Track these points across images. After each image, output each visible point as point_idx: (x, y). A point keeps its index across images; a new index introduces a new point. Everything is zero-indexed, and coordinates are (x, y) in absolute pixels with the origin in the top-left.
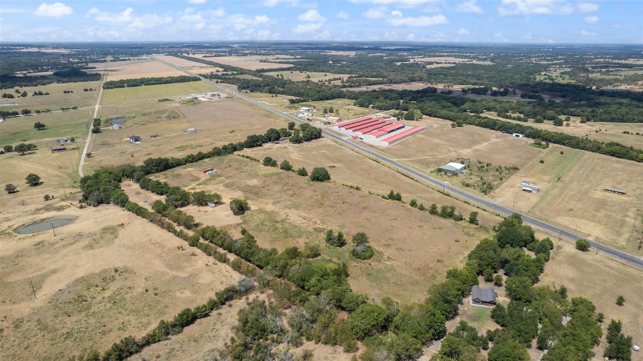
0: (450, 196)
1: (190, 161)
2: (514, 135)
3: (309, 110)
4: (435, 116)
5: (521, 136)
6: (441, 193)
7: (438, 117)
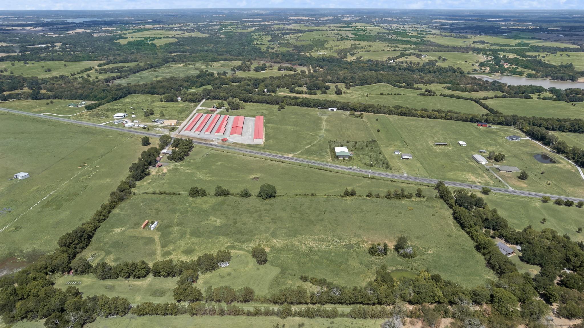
0: (375, 179)
1: (102, 219)
2: (330, 109)
3: (124, 116)
4: (251, 102)
5: (335, 109)
6: (366, 178)
7: (254, 102)
